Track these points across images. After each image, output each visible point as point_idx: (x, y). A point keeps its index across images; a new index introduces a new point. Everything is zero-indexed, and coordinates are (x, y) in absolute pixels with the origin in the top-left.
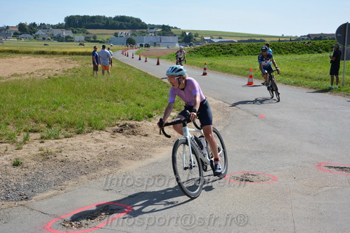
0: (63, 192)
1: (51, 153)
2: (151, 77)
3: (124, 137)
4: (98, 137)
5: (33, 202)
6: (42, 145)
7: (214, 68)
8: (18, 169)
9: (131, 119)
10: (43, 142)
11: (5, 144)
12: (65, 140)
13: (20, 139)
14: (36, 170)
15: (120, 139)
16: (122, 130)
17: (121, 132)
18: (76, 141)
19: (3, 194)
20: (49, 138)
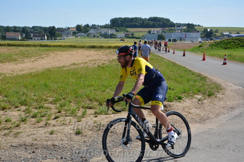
2: (179, 66)
6: (96, 119)
7: (233, 58)
8: (79, 137)
10: (96, 117)
11: (69, 117)
12: (113, 115)
13: (80, 114)
14: (92, 138)
19: (69, 156)
20: (101, 113)
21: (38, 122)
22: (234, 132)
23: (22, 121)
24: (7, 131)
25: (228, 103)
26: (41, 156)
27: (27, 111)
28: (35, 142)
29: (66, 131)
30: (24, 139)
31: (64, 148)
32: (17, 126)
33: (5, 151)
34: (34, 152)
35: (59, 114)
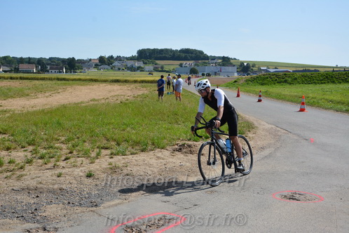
0: (127, 201)
1: (118, 167)
3: (182, 156)
4: (160, 155)
5: (101, 209)
6: (111, 160)
8: (90, 180)
9: (189, 140)
10: (112, 158)
11: (81, 159)
12: (131, 156)
13: (93, 155)
15: (179, 157)
16: (181, 149)
17: (180, 150)
18: (140, 158)
19: (78, 201)
20: (117, 154)
21: (46, 164)
22: (261, 174)
23: (27, 163)
24: (9, 174)
25: (259, 143)
26: (46, 201)
27: (35, 152)
28: (39, 186)
29: (76, 173)
30: (28, 183)
31: (72, 193)
32: (21, 168)
33: (5, 196)
34: (38, 197)
35: (70, 155)
